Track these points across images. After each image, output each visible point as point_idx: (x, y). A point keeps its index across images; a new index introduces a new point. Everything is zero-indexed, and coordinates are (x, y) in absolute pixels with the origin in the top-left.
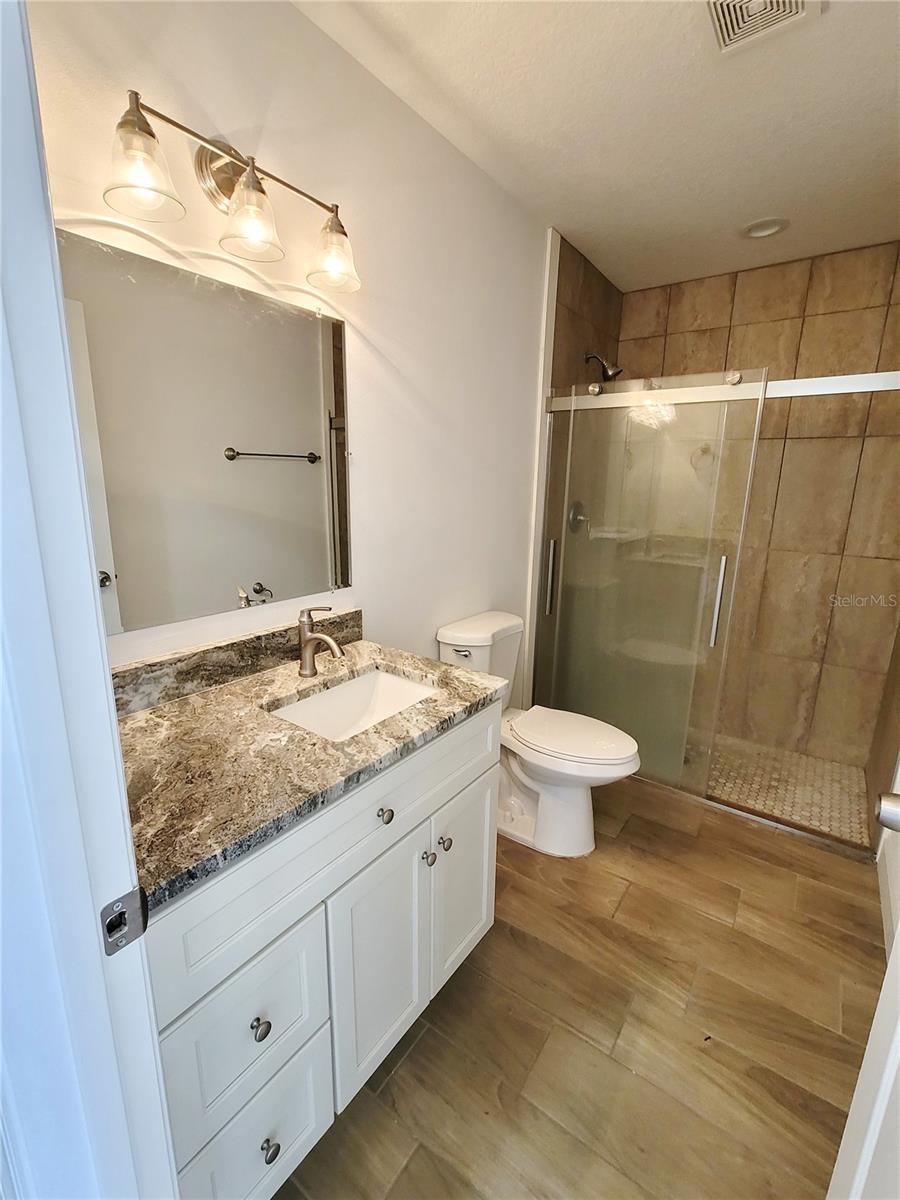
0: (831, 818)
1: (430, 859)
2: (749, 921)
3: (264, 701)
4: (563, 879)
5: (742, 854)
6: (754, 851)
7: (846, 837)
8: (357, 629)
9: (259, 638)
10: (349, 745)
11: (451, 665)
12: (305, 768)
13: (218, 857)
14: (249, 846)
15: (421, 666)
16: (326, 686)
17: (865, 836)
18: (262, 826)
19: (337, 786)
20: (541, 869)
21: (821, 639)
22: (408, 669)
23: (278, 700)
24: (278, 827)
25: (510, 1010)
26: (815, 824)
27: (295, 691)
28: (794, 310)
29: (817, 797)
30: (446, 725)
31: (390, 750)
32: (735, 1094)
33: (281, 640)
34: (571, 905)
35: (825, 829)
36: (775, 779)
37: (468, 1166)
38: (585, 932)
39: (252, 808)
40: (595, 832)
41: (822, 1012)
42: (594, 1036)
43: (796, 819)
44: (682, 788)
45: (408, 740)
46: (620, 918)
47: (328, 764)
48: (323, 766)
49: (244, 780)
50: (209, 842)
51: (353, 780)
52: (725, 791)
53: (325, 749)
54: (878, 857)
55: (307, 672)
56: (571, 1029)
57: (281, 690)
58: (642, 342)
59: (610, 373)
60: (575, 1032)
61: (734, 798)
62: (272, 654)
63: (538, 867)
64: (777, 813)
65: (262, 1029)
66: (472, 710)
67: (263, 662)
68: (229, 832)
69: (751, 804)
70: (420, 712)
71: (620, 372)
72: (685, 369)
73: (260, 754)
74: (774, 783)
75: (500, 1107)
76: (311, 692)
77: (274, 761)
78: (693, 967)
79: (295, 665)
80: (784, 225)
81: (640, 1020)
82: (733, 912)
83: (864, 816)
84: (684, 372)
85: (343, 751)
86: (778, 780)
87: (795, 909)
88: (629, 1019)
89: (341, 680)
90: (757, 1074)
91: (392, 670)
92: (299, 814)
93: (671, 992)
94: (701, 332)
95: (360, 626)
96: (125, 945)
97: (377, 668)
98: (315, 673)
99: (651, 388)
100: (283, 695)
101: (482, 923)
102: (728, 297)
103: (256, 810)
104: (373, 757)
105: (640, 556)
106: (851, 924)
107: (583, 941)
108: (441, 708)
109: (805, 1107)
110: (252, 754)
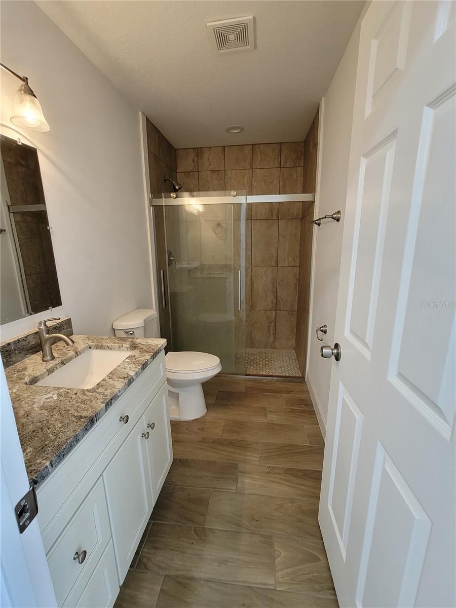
0: (288, 370)
1: (146, 436)
2: (272, 418)
3: (27, 379)
4: (197, 429)
5: (263, 393)
6: (267, 391)
7: (294, 375)
8: (69, 329)
9: (9, 344)
10: (98, 388)
11: (134, 338)
12: (78, 407)
13: (49, 466)
14: (64, 455)
15: (117, 341)
16: (63, 363)
17: (300, 373)
18: (68, 442)
19: (102, 409)
20: (186, 428)
21: (274, 301)
22: (110, 344)
23: (36, 377)
24: (77, 439)
25: (190, 495)
26: (284, 374)
27: (46, 370)
28: (248, 166)
29: (282, 364)
30: (145, 366)
31: (123, 385)
32: (283, 482)
33: (24, 343)
34: (203, 439)
35: (288, 375)
36: (267, 361)
37: (190, 571)
38: (213, 448)
39: (56, 435)
40: (206, 404)
41: (301, 439)
42: (228, 488)
43: (277, 374)
44: (235, 374)
45: (130, 377)
46: (226, 436)
47: (91, 401)
48: (88, 402)
49: (40, 424)
50: (38, 461)
51: (109, 404)
52: (252, 371)
53: (84, 394)
54: (306, 379)
55: (48, 358)
56: (217, 490)
57: (34, 372)
58: (187, 174)
59: (177, 188)
60: (219, 490)
61: (254, 373)
62: (20, 353)
63: (184, 428)
64: (271, 374)
65: (81, 556)
66: (153, 357)
67: (14, 359)
68: (48, 452)
69: (261, 373)
70: (129, 363)
71: (181, 188)
72: (209, 188)
73: (43, 408)
74: (267, 363)
75: (197, 537)
76: (55, 369)
77: (55, 409)
78: (257, 443)
79: (37, 357)
80: (242, 130)
81: (243, 472)
82: (266, 416)
83: (298, 366)
84: (207, 190)
85: (96, 392)
86: (268, 361)
87: (285, 407)
88: (239, 474)
89: (71, 359)
90: (288, 471)
91: (100, 347)
92: (86, 430)
93: (253, 456)
94: (213, 171)
95: (71, 327)
96: (30, 523)
97: (90, 348)
98: (53, 358)
99: (193, 196)
100: (38, 374)
101: (169, 461)
102: (223, 157)
103: (59, 436)
104: (116, 390)
105: (198, 275)
106: (303, 406)
107: (213, 452)
108: (140, 359)
109: (304, 475)
110: (37, 409)
